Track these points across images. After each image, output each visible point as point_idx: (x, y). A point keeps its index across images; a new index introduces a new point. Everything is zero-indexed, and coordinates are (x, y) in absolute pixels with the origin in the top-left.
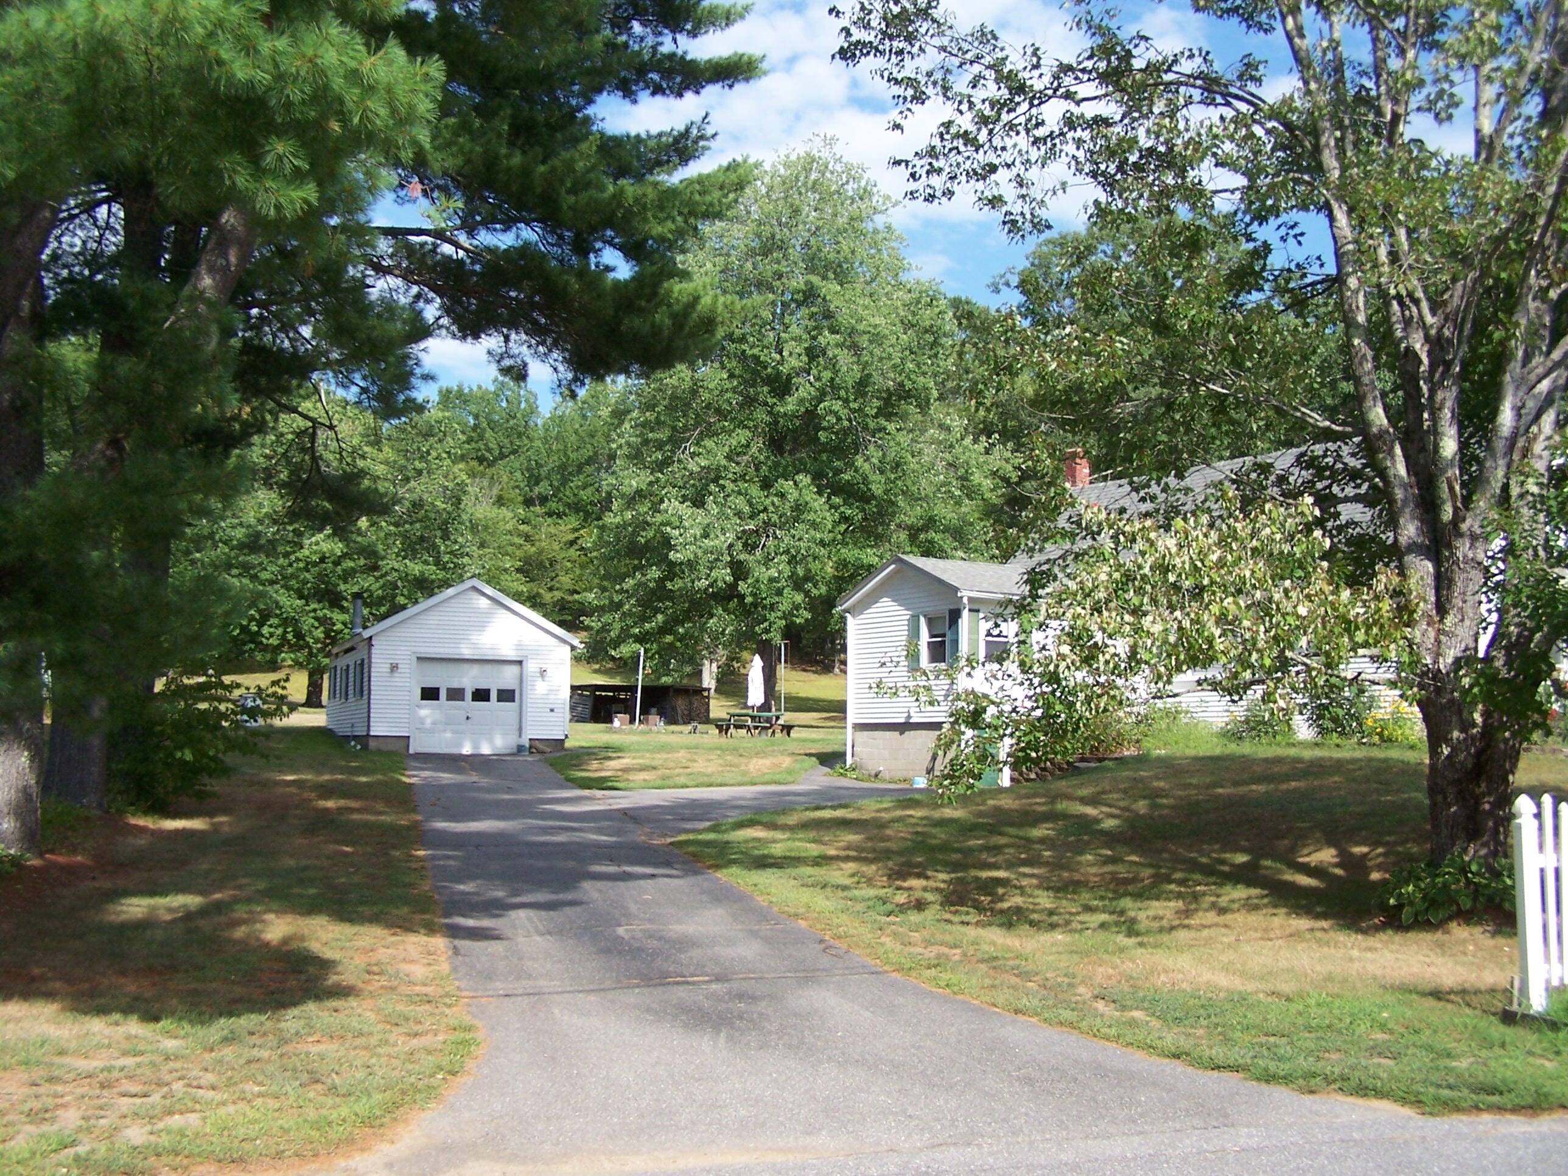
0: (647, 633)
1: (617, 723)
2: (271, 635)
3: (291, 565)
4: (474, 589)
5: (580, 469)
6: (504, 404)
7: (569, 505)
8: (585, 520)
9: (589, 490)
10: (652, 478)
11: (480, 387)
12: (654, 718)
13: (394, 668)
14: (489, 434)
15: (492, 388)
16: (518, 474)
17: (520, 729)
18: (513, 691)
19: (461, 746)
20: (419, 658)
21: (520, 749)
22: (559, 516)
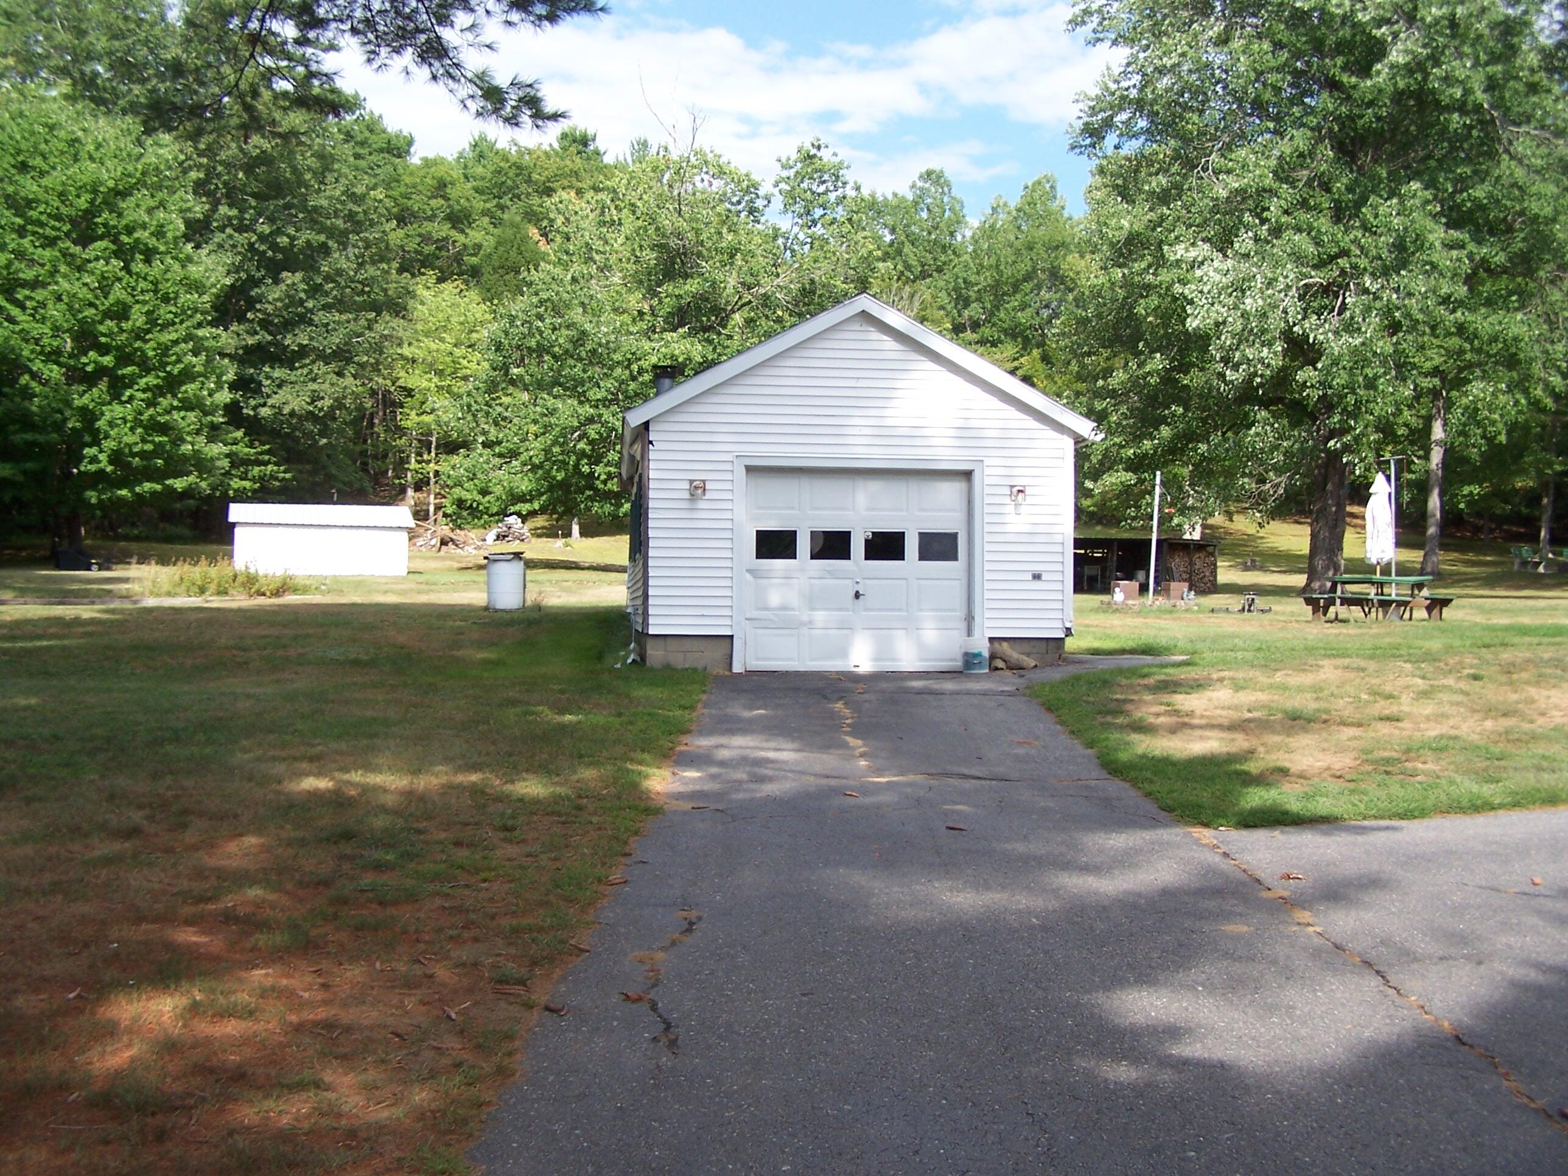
0: (1145, 455)
1: (1118, 596)
2: (610, 476)
3: (634, 378)
4: (865, 316)
5: (1016, 288)
6: (924, 215)
7: (1005, 331)
8: (1024, 348)
9: (1029, 312)
10: (1151, 216)
11: (895, 195)
12: (1179, 587)
13: (697, 490)
14: (907, 249)
15: (910, 197)
16: (943, 294)
17: (970, 619)
18: (954, 536)
19: (844, 654)
20: (749, 469)
21: (970, 660)
22: (994, 344)
